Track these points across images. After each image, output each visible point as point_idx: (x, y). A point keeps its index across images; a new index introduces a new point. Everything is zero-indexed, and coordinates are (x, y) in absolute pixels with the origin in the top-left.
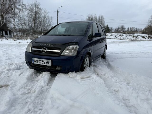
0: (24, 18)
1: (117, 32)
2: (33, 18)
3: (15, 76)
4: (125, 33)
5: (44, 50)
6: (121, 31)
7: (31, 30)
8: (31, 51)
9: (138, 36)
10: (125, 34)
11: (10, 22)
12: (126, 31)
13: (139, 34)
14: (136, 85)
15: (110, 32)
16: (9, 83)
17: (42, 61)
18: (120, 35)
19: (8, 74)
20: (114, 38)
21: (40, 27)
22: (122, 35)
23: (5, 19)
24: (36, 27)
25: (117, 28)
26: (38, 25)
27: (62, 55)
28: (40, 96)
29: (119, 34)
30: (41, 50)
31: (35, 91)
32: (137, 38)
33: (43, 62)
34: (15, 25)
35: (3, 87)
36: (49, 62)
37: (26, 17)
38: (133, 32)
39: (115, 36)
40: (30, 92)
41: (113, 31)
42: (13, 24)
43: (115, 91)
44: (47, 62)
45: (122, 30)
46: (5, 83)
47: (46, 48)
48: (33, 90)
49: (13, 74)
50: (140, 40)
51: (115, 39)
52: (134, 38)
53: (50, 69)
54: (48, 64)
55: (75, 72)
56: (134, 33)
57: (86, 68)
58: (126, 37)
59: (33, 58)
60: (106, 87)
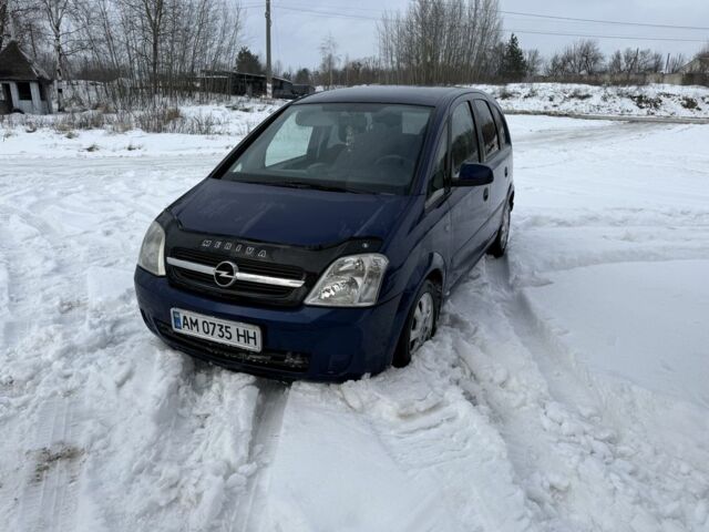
0: (103, 14)
1: (560, 74)
2: (148, 10)
3: (100, 392)
4: (600, 79)
5: (224, 274)
6: (579, 69)
7: (140, 75)
8: (162, 272)
9: (662, 97)
10: (597, 88)
11: (36, 33)
12: (603, 72)
13: (668, 88)
14: (647, 450)
15: (525, 75)
16: (81, 441)
17: (218, 328)
18: (576, 95)
19: (67, 377)
20: (542, 110)
21: (183, 60)
22: (584, 94)
23: (11, 20)
24: (163, 57)
25: (561, 54)
26: (173, 49)
27: (309, 301)
28: (223, 522)
29: (568, 86)
30: (211, 270)
31: (199, 496)
32: (656, 106)
33: (224, 330)
34: (65, 48)
35: (54, 466)
36: (251, 335)
37: (112, 8)
38: (641, 77)
39: (551, 100)
40: (177, 500)
41: (541, 73)
42: (52, 48)
43: (552, 487)
44: (241, 333)
45: (585, 67)
46: (61, 438)
47: (234, 266)
48: (190, 490)
49: (87, 377)
50: (670, 120)
51: (549, 114)
52: (641, 107)
53: (257, 363)
54: (246, 341)
55: (369, 374)
56: (644, 83)
57: (417, 344)
58: (602, 103)
59: (177, 310)
60: (514, 482)
